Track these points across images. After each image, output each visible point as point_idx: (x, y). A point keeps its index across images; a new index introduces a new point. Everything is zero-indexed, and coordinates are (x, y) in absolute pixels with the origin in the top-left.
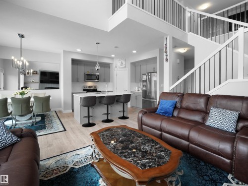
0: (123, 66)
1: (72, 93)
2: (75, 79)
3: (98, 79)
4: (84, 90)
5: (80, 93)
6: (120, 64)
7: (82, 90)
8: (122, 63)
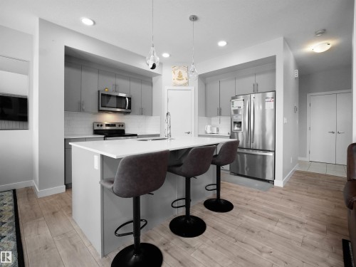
0: (182, 82)
1: (66, 141)
2: (73, 105)
3: (130, 108)
4: (96, 132)
5: (85, 139)
6: (176, 76)
7: (92, 132)
8: (180, 75)
